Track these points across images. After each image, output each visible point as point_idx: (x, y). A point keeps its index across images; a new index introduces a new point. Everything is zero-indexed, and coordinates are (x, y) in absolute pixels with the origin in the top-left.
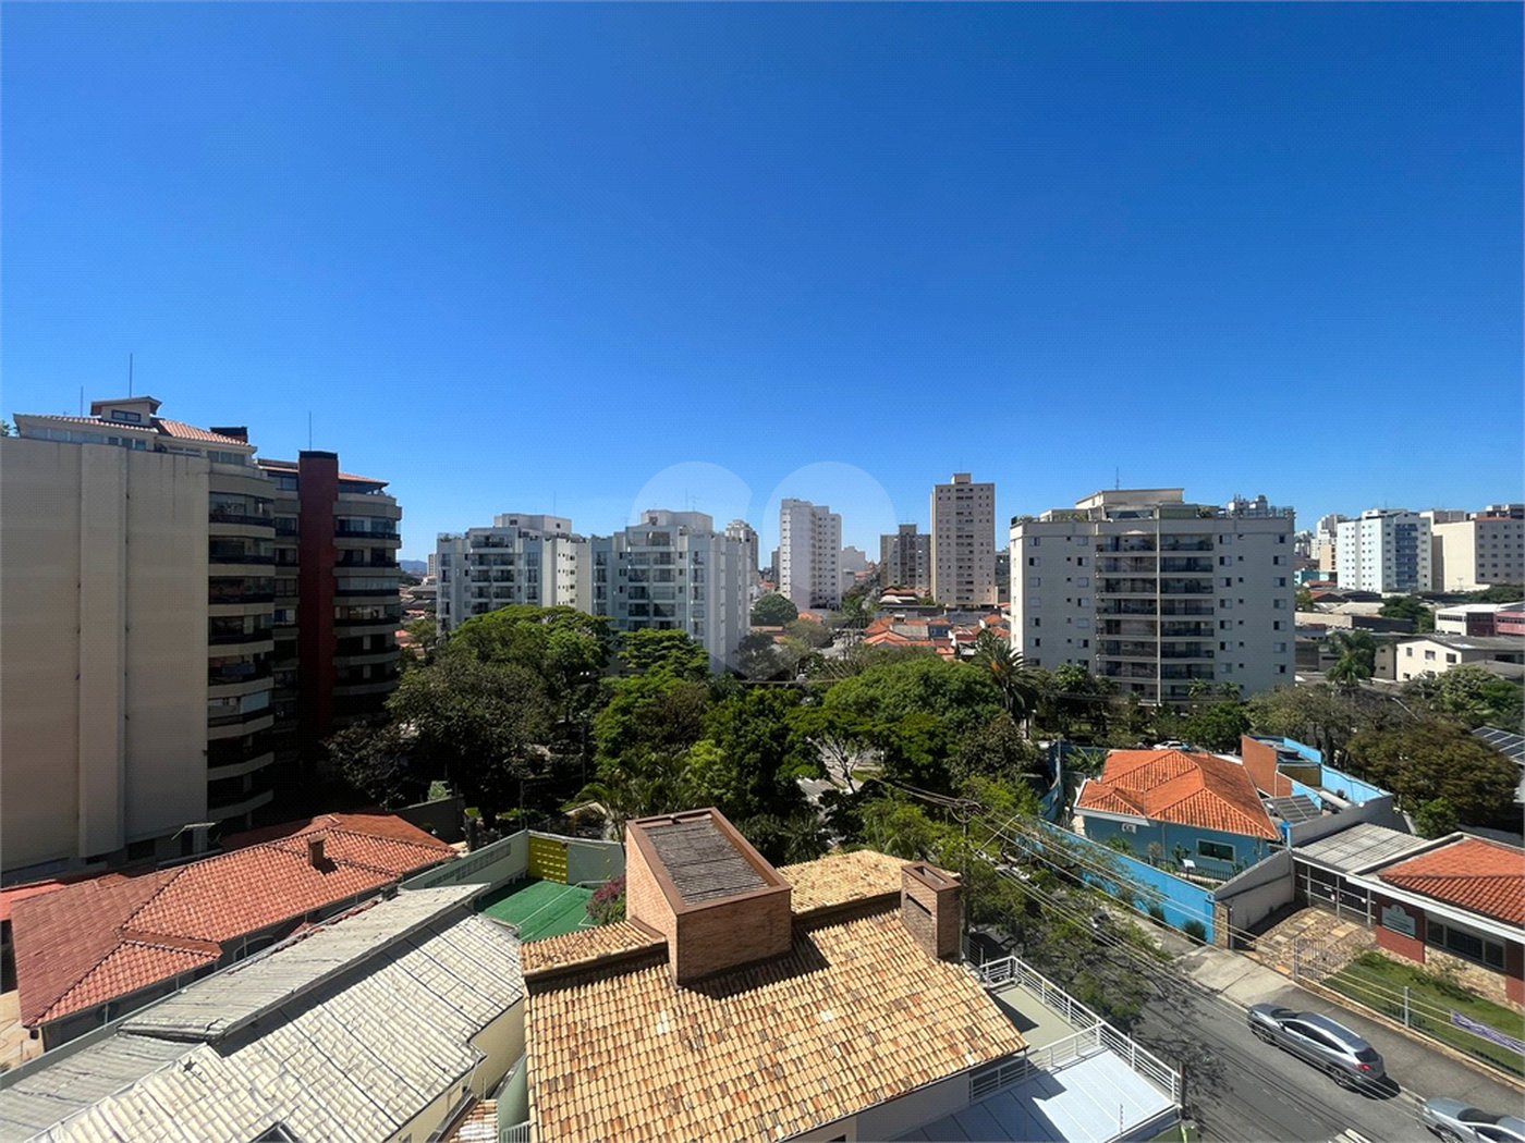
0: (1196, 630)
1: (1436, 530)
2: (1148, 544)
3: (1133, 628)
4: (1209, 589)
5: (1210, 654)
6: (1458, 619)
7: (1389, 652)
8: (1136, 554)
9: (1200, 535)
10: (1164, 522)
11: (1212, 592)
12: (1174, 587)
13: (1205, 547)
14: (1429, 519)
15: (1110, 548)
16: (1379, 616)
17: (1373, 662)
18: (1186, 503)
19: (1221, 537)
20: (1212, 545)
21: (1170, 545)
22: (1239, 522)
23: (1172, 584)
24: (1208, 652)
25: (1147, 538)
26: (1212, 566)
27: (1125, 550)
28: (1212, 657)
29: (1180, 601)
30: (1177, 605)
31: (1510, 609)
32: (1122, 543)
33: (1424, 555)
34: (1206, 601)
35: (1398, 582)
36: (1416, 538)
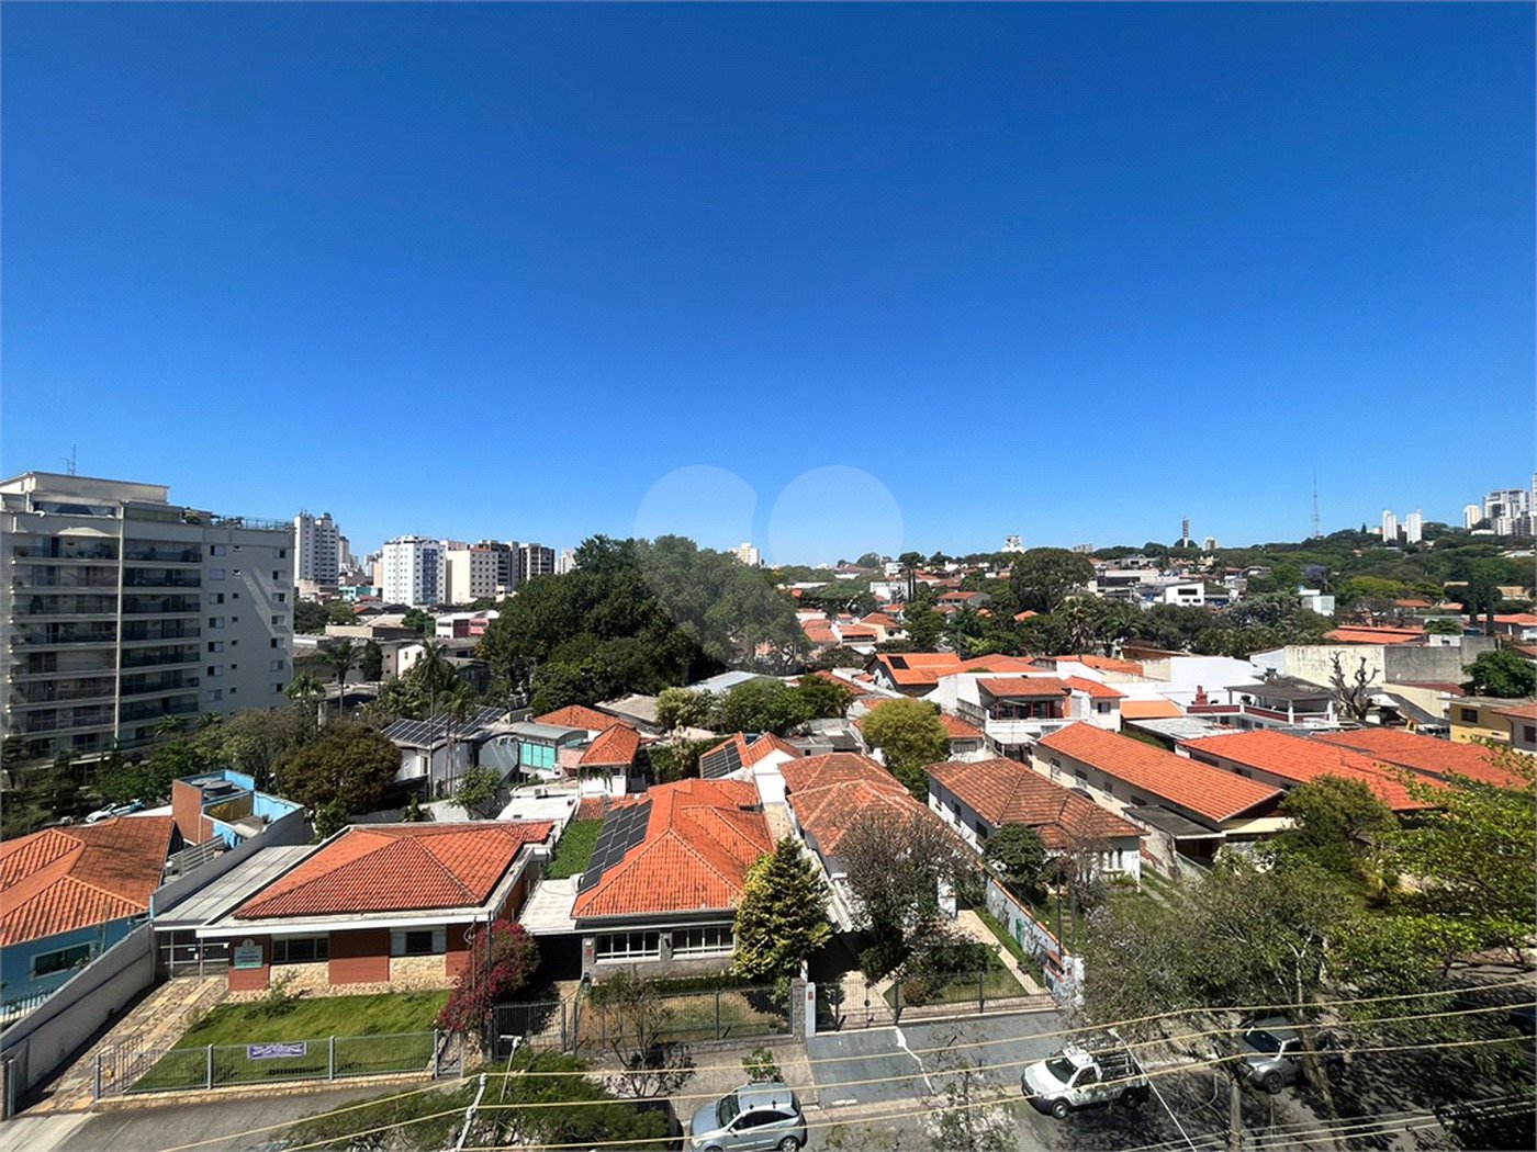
0: (177, 656)
1: (449, 555)
2: (106, 549)
3: (75, 661)
4: (196, 607)
5: (194, 682)
6: (448, 625)
7: (393, 658)
8: (86, 562)
9: (185, 543)
10: (128, 522)
11: (198, 611)
12: (145, 605)
13: (191, 558)
14: (444, 546)
15: (40, 553)
16: (401, 626)
17: (380, 667)
18: (171, 504)
19: (213, 548)
20: (201, 556)
21: (139, 553)
22: (234, 532)
23: (142, 601)
24: (191, 680)
25: (105, 543)
26: (199, 580)
27: (69, 557)
28: (197, 685)
29: (155, 623)
30: (149, 627)
31: (478, 616)
32: (64, 546)
33: (441, 575)
34: (191, 620)
35: (424, 597)
36: (436, 561)
